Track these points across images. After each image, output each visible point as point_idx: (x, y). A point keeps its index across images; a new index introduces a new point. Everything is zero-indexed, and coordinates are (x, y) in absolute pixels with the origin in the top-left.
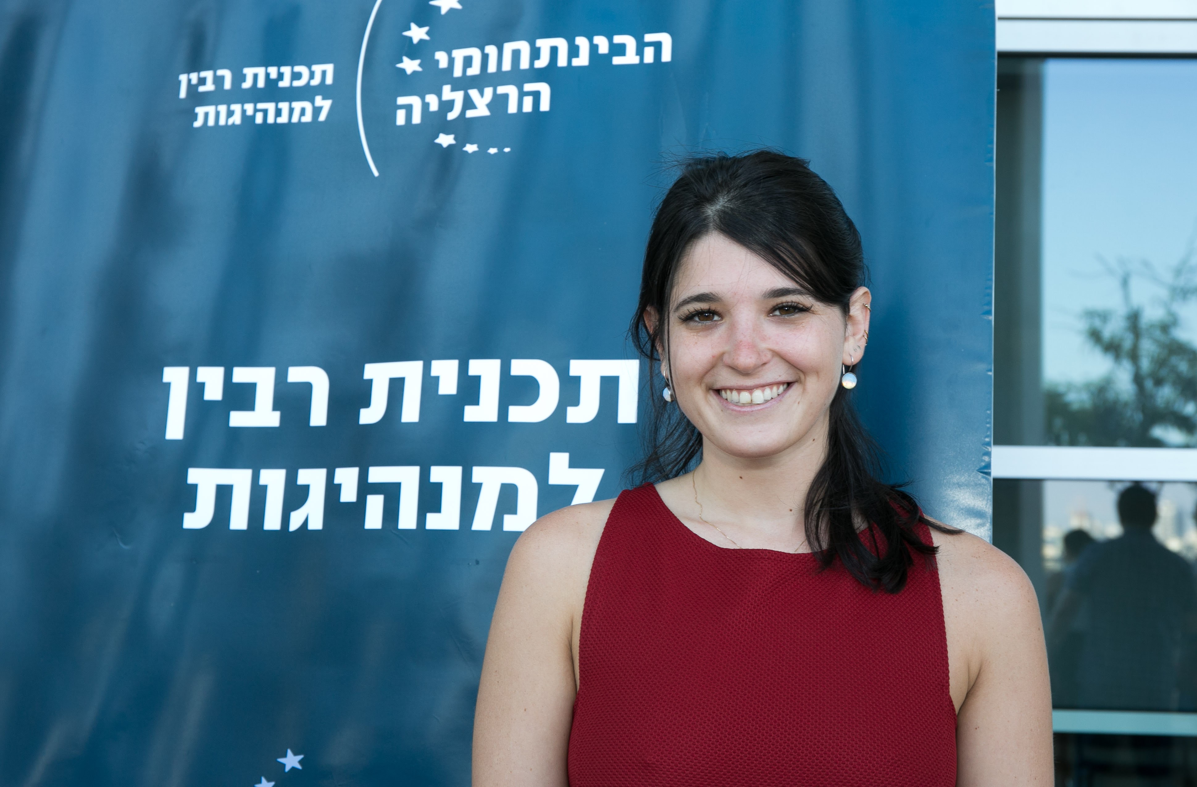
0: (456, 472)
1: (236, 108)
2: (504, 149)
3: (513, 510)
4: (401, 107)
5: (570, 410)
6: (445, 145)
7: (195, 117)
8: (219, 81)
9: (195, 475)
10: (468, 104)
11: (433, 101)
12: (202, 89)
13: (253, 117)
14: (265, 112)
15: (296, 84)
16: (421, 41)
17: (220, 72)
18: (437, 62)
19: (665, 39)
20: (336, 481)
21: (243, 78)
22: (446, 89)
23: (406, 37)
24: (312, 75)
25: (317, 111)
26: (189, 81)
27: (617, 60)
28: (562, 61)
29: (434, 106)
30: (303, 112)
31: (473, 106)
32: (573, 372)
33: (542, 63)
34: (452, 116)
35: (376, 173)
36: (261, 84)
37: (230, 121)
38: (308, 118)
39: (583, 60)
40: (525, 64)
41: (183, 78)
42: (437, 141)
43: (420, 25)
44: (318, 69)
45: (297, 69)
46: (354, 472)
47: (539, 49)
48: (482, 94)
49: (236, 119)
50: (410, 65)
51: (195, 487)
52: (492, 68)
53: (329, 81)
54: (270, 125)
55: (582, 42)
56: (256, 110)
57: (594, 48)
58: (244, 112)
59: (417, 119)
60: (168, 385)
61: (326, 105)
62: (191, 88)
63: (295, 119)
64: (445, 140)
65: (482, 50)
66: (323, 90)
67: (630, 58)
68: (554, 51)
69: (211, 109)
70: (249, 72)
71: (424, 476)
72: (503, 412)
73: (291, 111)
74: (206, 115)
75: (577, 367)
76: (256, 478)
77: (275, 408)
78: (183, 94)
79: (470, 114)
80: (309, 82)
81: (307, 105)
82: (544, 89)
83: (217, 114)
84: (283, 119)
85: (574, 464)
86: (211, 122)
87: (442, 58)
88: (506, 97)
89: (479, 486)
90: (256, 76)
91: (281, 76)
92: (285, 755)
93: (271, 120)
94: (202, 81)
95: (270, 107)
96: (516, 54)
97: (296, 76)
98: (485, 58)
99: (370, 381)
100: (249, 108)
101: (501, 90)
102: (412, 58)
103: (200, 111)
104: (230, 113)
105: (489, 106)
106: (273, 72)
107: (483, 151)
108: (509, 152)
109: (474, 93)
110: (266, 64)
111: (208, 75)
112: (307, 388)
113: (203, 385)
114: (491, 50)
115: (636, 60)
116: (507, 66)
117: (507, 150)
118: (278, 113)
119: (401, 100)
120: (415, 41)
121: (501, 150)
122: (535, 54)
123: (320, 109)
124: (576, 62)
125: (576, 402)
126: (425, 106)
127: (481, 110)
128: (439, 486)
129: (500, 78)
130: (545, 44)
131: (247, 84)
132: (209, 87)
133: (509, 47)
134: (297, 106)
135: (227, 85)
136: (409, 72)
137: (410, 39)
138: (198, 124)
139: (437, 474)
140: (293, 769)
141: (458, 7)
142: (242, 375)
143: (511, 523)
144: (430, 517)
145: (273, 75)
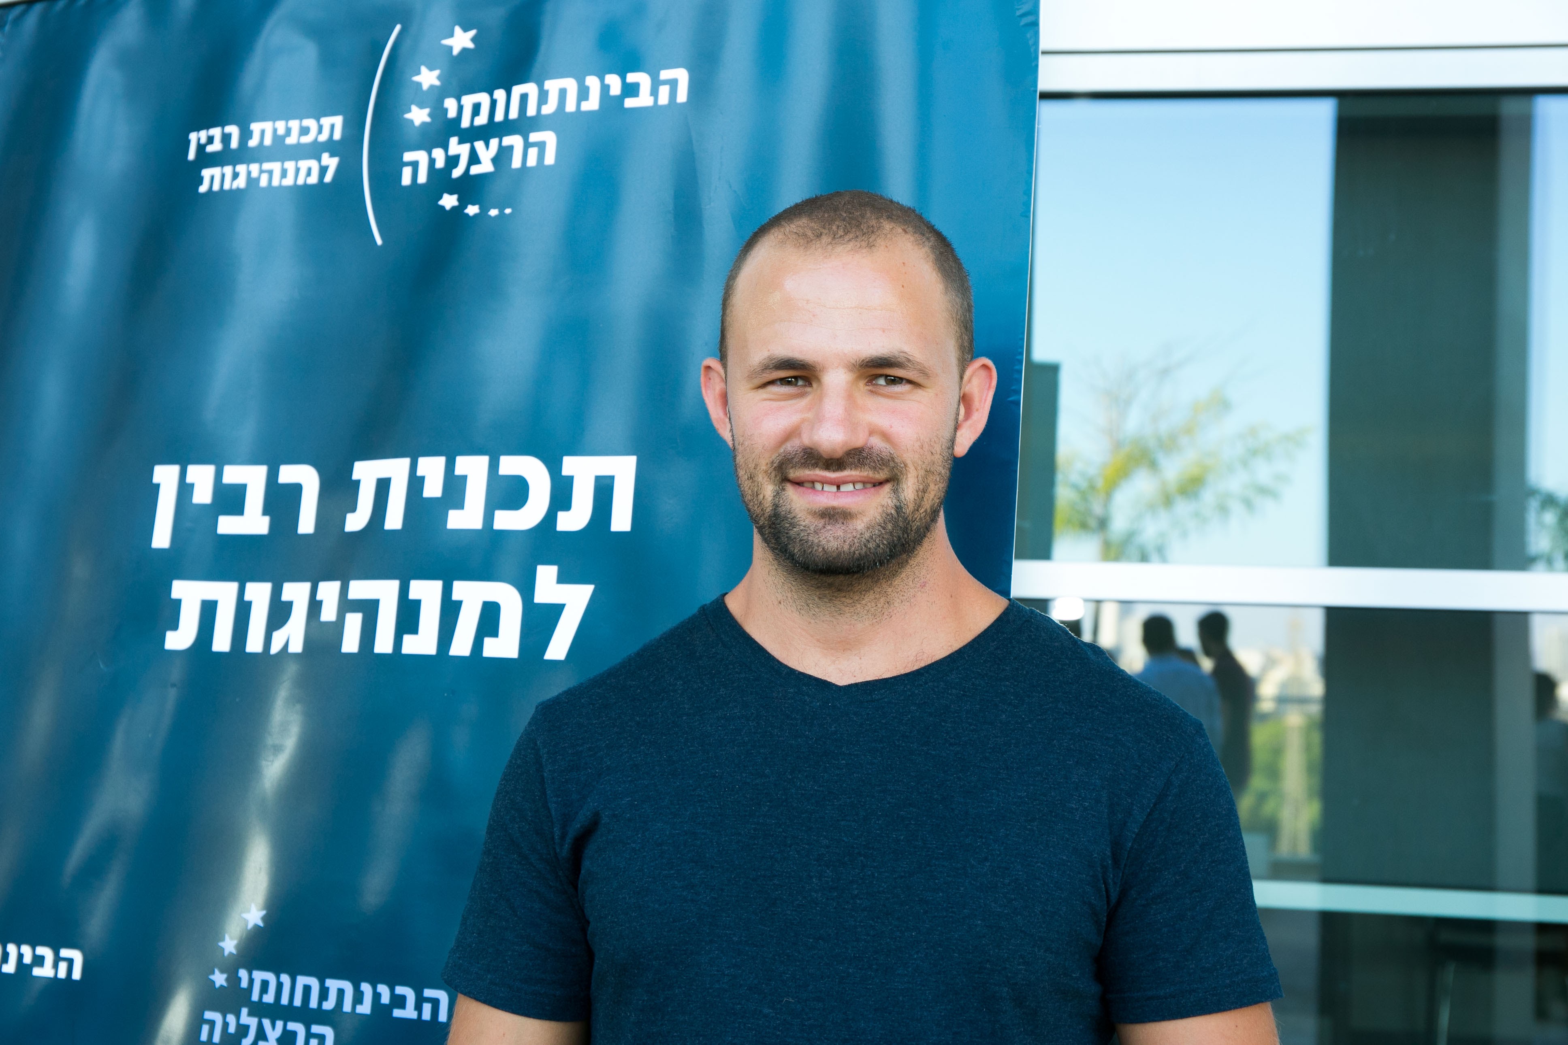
0: (437, 586)
1: (241, 169)
2: (504, 209)
3: (495, 633)
4: (408, 164)
5: (561, 515)
6: (448, 207)
7: (200, 181)
8: (226, 138)
9: (179, 589)
10: (474, 159)
11: (439, 155)
12: (210, 149)
13: (258, 180)
14: (270, 173)
15: (307, 139)
16: (432, 87)
17: (228, 129)
18: (446, 110)
19: (682, 75)
20: (318, 598)
21: (250, 135)
22: (454, 141)
23: (416, 83)
24: (320, 131)
25: (323, 170)
26: (198, 139)
27: (629, 103)
28: (571, 106)
30: (309, 173)
31: (478, 161)
32: (565, 472)
33: (549, 109)
34: (457, 173)
35: (379, 242)
36: (268, 141)
37: (234, 186)
38: (313, 180)
39: (592, 104)
40: (531, 111)
41: (193, 136)
42: (441, 203)
43: (431, 69)
44: (326, 121)
45: (307, 122)
46: (335, 586)
47: (547, 92)
48: (487, 146)
49: (241, 183)
50: (418, 115)
51: (178, 602)
52: (499, 117)
53: (337, 136)
54: (276, 188)
55: (592, 82)
56: (261, 171)
57: (605, 88)
58: (249, 173)
59: (422, 178)
60: (158, 486)
61: (331, 162)
62: (201, 148)
63: (300, 182)
64: (449, 201)
65: (491, 95)
66: (331, 147)
67: (644, 100)
68: (563, 93)
69: (216, 171)
70: (257, 127)
71: (404, 591)
72: (489, 518)
73: (298, 170)
74: (212, 178)
75: (570, 465)
76: (241, 592)
77: (265, 513)
78: (191, 156)
79: (475, 170)
80: (316, 139)
81: (314, 164)
82: (549, 138)
83: (223, 176)
84: (289, 181)
85: (563, 578)
86: (216, 187)
87: (451, 105)
88: (511, 148)
89: (460, 603)
90: (263, 132)
91: (288, 131)
92: (249, 911)
93: (275, 182)
94: (210, 140)
95: (275, 167)
96: (524, 98)
97: (304, 131)
98: (493, 103)
99: (358, 482)
100: (254, 168)
101: (507, 141)
102: (421, 106)
103: (206, 173)
104: (235, 176)
105: (495, 160)
106: (281, 126)
107: (483, 214)
108: (510, 214)
109: (479, 145)
110: (274, 118)
111: (216, 132)
112: (296, 490)
113: (192, 486)
114: (500, 95)
115: (650, 102)
116: (514, 114)
117: (508, 211)
118: (284, 174)
119: (408, 156)
120: (425, 87)
121: (501, 211)
122: (543, 97)
123: (326, 168)
124: (586, 106)
125: (567, 506)
126: (432, 161)
127: (485, 166)
128: (418, 603)
129: (507, 127)
130: (553, 86)
132: (216, 147)
133: (517, 90)
134: (304, 164)
135: (234, 144)
136: (417, 123)
137: (419, 85)
138: (203, 189)
139: (417, 589)
140: (256, 926)
141: (471, 45)
142: (233, 474)
143: (493, 648)
144: (407, 639)
145: (281, 131)
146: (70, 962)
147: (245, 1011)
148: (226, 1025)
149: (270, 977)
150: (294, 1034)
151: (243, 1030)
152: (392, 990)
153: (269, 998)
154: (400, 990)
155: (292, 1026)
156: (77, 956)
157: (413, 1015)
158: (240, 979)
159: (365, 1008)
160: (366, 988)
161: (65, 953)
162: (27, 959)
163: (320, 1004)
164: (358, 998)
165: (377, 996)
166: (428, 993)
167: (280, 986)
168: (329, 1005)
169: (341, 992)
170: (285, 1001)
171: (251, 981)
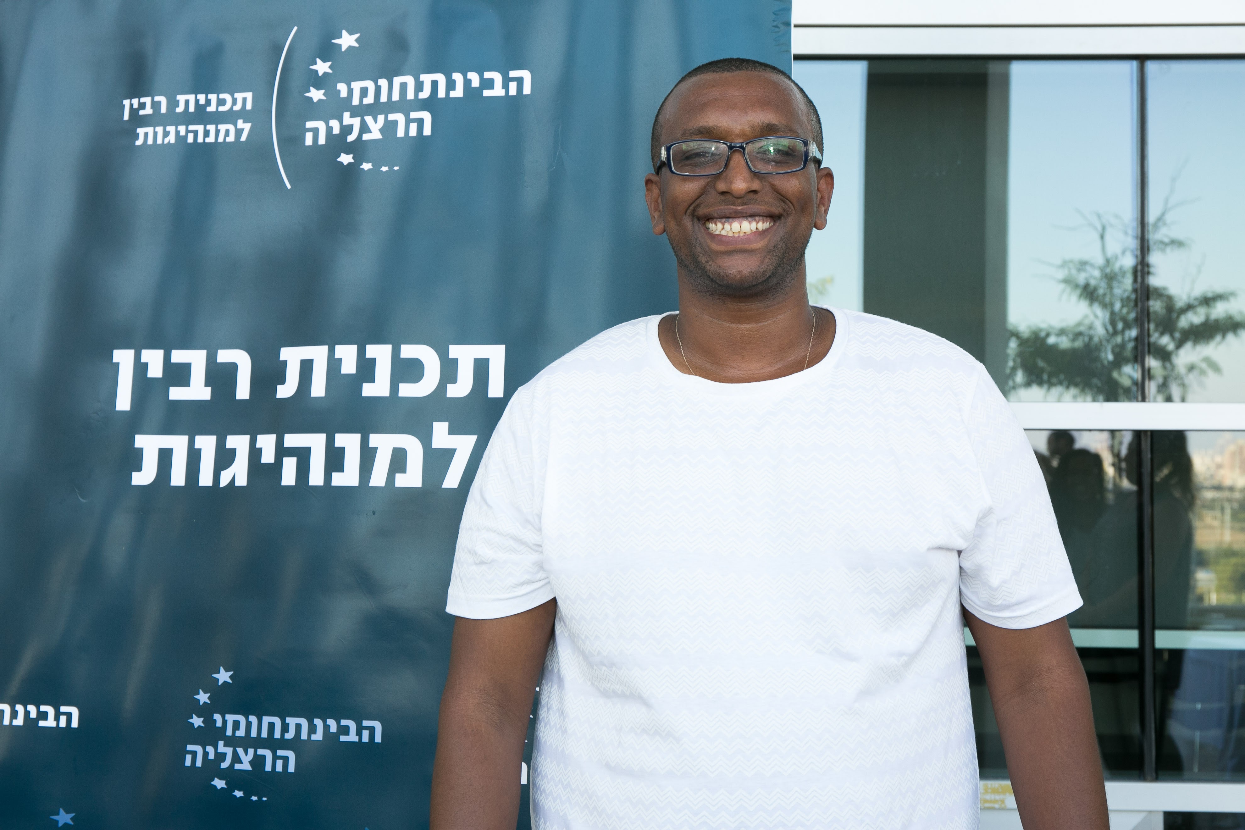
0: (356, 438)
1: (171, 129)
2: (394, 167)
3: (403, 470)
4: (310, 130)
5: (449, 386)
7: (137, 136)
8: (156, 106)
9: (140, 441)
10: (364, 128)
11: (335, 125)
12: (142, 112)
13: (186, 137)
14: (196, 133)
15: (221, 109)
16: (325, 74)
17: (157, 99)
18: (339, 91)
19: (526, 75)
20: (258, 446)
21: (177, 104)
22: (346, 115)
23: (312, 70)
24: (234, 102)
25: (239, 132)
26: (131, 105)
27: (487, 93)
28: (441, 94)
29: (336, 130)
30: (227, 133)
31: (369, 131)
32: (451, 356)
33: (425, 94)
34: (351, 138)
35: (289, 187)
36: (192, 109)
37: (166, 142)
38: (231, 138)
39: (458, 92)
40: (410, 96)
41: (126, 102)
42: (339, 160)
43: (324, 61)
44: (239, 96)
45: (222, 96)
46: (272, 438)
47: (422, 83)
48: (376, 121)
49: (171, 139)
50: (316, 95)
51: (141, 450)
52: (384, 98)
53: (249, 107)
54: (200, 144)
55: (457, 77)
56: (188, 131)
57: (467, 82)
58: (177, 132)
59: (322, 141)
60: (118, 364)
61: (246, 127)
62: (133, 112)
63: (221, 139)
64: (346, 159)
65: (376, 83)
66: (243, 114)
67: (498, 91)
68: (435, 84)
69: (150, 130)
70: (181, 98)
71: (330, 442)
72: (394, 388)
73: (217, 132)
74: (146, 134)
75: (455, 351)
76: (191, 442)
77: (207, 385)
78: (126, 117)
79: (366, 137)
80: (232, 108)
81: (231, 127)
82: (426, 116)
83: (155, 134)
84: (211, 139)
85: (452, 432)
86: (150, 141)
87: (342, 88)
88: (395, 122)
89: (375, 449)
90: (187, 102)
91: (208, 102)
92: (218, 672)
93: (200, 140)
94: (142, 106)
95: (200, 128)
96: (404, 86)
97: (222, 102)
98: (378, 89)
99: (285, 362)
100: (182, 129)
101: (391, 117)
102: (318, 88)
103: (141, 131)
104: (166, 134)
105: (381, 130)
106: (202, 98)
107: (376, 170)
108: (398, 170)
109: (369, 119)
110: (196, 92)
111: (147, 100)
112: (232, 368)
113: (146, 364)
114: (383, 83)
115: (502, 93)
116: (396, 97)
117: (396, 168)
118: (207, 134)
119: (309, 124)
120: (320, 74)
121: (391, 168)
122: (419, 86)
123: (242, 130)
124: (453, 94)
125: (454, 380)
126: (329, 129)
127: (375, 134)
128: (342, 449)
129: (390, 107)
130: (427, 79)
131: (180, 109)
132: (148, 111)
133: (397, 81)
134: (223, 128)
135: (163, 110)
136: (315, 100)
137: (316, 72)
138: (139, 142)
139: (341, 440)
140: (225, 683)
141: (356, 45)
142: (179, 356)
143: (401, 481)
144: (335, 475)
145: (202, 101)
146: (69, 715)
147: (221, 743)
148: (206, 754)
149: (241, 718)
150: (264, 757)
151: (221, 757)
152: (338, 723)
153: (241, 733)
154: (344, 722)
155: (260, 752)
156: (75, 711)
157: (356, 739)
158: (215, 721)
159: (318, 736)
160: (318, 722)
161: (63, 709)
162: (33, 714)
163: (282, 735)
164: (312, 729)
165: (326, 727)
166: (365, 723)
167: (249, 725)
168: (290, 735)
169: (298, 727)
170: (254, 734)
171: (225, 722)
